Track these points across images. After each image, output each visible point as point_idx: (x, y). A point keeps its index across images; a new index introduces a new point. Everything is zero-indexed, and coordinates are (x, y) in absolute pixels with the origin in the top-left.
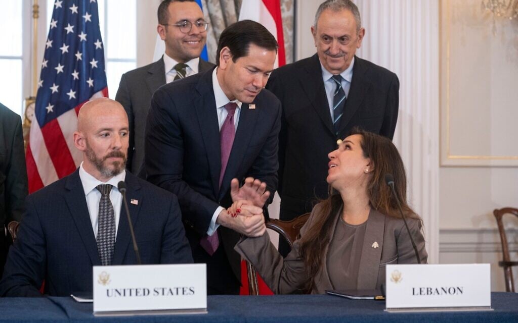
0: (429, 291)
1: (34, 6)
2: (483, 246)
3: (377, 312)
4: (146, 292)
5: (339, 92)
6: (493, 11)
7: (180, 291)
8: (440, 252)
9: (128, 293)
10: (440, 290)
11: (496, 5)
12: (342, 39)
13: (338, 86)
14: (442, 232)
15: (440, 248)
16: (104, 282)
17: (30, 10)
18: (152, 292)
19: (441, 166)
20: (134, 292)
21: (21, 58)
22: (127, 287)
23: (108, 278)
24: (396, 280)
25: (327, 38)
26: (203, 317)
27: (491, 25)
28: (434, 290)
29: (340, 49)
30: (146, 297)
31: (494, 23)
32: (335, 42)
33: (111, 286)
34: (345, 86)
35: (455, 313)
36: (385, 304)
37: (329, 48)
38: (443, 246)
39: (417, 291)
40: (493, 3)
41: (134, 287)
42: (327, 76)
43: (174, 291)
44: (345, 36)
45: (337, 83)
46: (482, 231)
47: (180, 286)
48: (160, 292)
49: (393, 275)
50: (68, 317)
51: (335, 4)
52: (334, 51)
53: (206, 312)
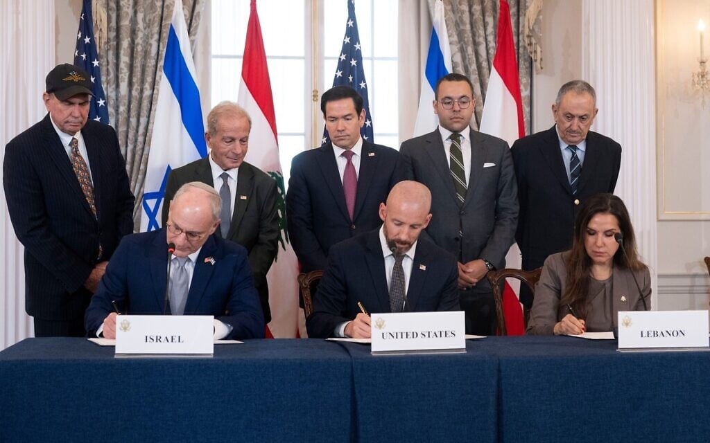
0: (655, 334)
1: (314, 91)
2: (695, 288)
3: (611, 352)
4: (415, 335)
5: (575, 159)
6: (702, 87)
7: (443, 334)
8: (659, 293)
9: (399, 336)
10: (665, 333)
11: (705, 82)
12: (582, 118)
13: (573, 154)
14: (660, 276)
15: (658, 291)
16: (380, 327)
17: (310, 94)
18: (420, 335)
19: (659, 221)
20: (404, 335)
21: (304, 135)
22: (399, 331)
23: (383, 323)
24: (627, 324)
25: (570, 117)
26: (462, 356)
27: (701, 100)
28: (659, 333)
29: (579, 127)
30: (415, 339)
31: (703, 97)
32: (576, 120)
33: (386, 330)
34: (580, 154)
35: (678, 353)
36: (617, 343)
37: (571, 125)
38: (661, 289)
39: (645, 334)
40: (703, 81)
41: (404, 331)
42: (563, 146)
43: (438, 334)
44: (585, 115)
45: (572, 152)
46: (695, 276)
47: (443, 330)
48: (427, 335)
49: (624, 320)
50: (351, 357)
51: (579, 88)
52: (575, 128)
53: (465, 352)
